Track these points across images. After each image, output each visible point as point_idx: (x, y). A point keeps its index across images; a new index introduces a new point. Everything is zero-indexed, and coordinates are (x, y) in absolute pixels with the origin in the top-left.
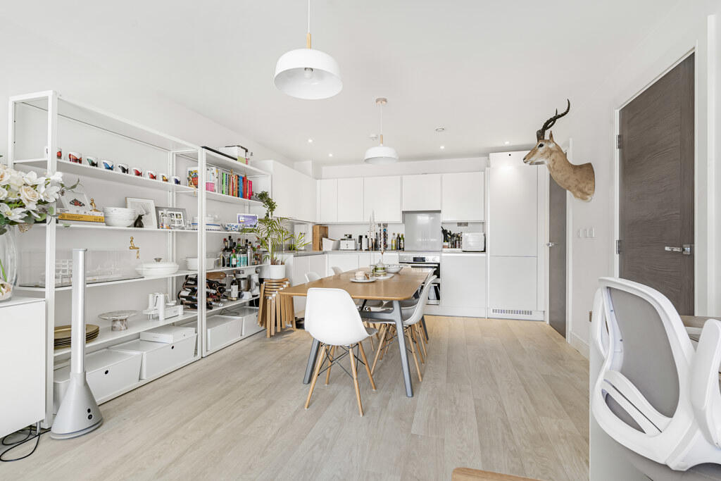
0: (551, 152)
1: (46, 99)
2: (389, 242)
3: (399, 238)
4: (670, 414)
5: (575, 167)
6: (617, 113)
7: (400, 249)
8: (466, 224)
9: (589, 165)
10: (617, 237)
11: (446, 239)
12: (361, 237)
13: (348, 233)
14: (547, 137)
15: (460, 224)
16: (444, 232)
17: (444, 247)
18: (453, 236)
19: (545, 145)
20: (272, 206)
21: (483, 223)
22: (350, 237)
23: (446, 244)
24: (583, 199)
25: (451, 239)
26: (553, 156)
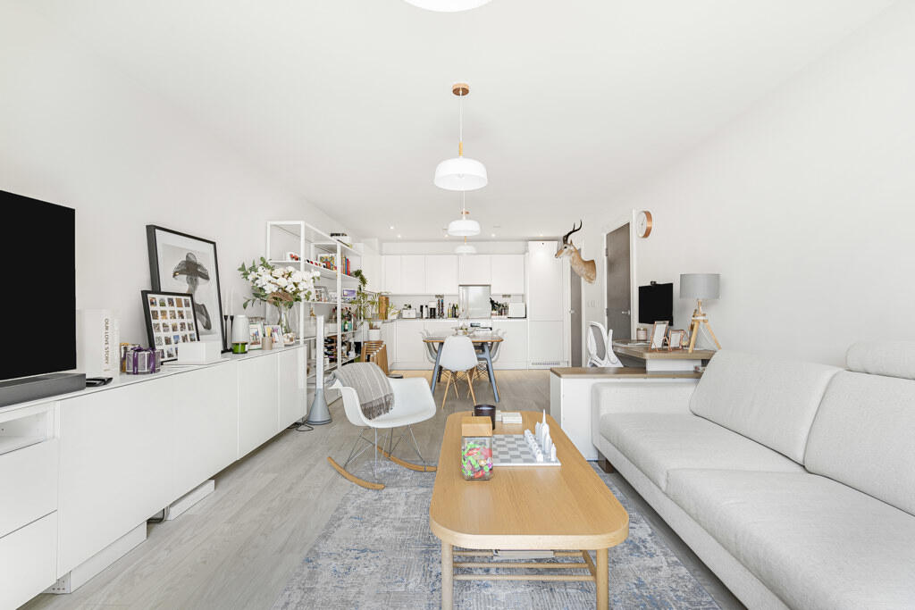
0: (572, 252)
1: (300, 226)
2: (445, 311)
3: (455, 308)
4: (603, 359)
5: (585, 262)
6: (605, 235)
7: (455, 316)
8: (509, 296)
9: (593, 261)
10: (606, 307)
11: (493, 308)
12: (422, 307)
13: (408, 304)
14: (569, 242)
15: (504, 296)
16: (492, 302)
17: (492, 314)
18: (499, 305)
19: (568, 247)
20: (363, 281)
21: (523, 295)
22: (410, 307)
23: (494, 312)
24: (590, 282)
25: (498, 308)
26: (573, 254)
